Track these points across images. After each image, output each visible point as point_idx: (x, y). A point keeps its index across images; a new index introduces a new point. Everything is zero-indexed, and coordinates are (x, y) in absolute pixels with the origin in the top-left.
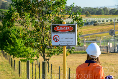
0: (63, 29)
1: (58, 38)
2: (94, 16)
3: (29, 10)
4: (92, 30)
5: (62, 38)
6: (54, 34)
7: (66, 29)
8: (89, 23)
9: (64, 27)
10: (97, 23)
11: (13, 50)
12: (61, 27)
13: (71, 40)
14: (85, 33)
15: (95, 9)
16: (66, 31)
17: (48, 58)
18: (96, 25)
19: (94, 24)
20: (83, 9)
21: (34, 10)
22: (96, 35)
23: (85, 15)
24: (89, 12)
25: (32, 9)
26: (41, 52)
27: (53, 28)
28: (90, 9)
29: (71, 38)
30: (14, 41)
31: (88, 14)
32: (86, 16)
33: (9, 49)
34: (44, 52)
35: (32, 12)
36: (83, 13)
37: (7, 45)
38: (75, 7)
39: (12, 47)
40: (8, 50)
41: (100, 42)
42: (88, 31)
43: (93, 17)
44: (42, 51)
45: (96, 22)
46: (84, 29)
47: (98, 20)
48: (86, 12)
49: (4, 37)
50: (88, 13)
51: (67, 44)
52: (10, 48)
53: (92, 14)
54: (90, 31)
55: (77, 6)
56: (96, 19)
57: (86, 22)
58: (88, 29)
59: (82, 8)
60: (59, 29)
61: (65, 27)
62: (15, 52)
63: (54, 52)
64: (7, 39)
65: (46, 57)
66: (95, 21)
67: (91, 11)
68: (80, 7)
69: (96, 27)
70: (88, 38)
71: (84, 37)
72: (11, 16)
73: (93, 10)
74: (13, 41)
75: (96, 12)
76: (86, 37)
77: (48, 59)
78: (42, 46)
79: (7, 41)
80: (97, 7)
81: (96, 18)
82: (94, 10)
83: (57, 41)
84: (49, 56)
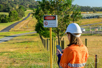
0: (49, 18)
1: (47, 23)
2: (99, 12)
3: (49, 9)
4: (96, 21)
5: (49, 23)
8: (95, 17)
10: (100, 17)
11: (44, 33)
12: (48, 17)
13: (54, 24)
14: (92, 23)
15: (99, 8)
16: (51, 19)
17: (61, 37)
19: (98, 17)
20: (92, 8)
21: (52, 9)
22: (99, 24)
24: (96, 10)
25: (50, 8)
28: (96, 8)
29: (54, 23)
32: (94, 12)
34: (58, 34)
35: (51, 10)
36: (92, 11)
37: (41, 31)
38: (87, 7)
39: (44, 32)
41: (100, 29)
42: (94, 22)
45: (99, 16)
46: (91, 21)
47: (100, 15)
48: (94, 10)
51: (52, 27)
52: (42, 32)
54: (95, 21)
55: (88, 6)
56: (99, 14)
57: (93, 16)
60: (47, 18)
65: (59, 37)
66: (99, 15)
68: (90, 7)
69: (99, 19)
72: (39, 12)
75: (100, 10)
76: (92, 25)
77: (61, 38)
78: (57, 30)
79: (40, 28)
80: (101, 7)
82: (99, 9)
83: (46, 25)
84: (61, 36)
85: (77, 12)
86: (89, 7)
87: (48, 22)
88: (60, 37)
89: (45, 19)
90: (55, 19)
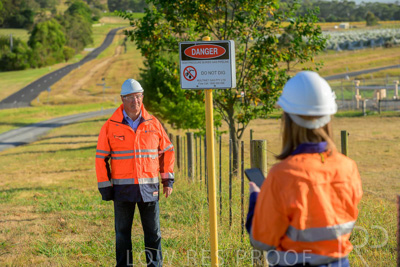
0: (203, 52)
1: (193, 73)
2: (388, 23)
4: (379, 59)
5: (203, 73)
6: (184, 65)
7: (210, 52)
8: (373, 42)
9: (205, 47)
10: (392, 41)
11: (173, 111)
12: (199, 48)
13: (221, 77)
14: (362, 67)
15: (390, 5)
16: (210, 56)
17: (241, 126)
18: (391, 46)
19: (385, 43)
20: (361, 8)
22: (389, 70)
23: (365, 22)
24: (376, 14)
25: (199, 11)
26: (225, 112)
27: (183, 51)
28: (379, 5)
29: (221, 73)
30: (176, 89)
31: (372, 20)
32: (368, 25)
33: (164, 109)
34: (230, 113)
36: (360, 18)
37: (159, 100)
39: (172, 104)
40: (162, 112)
41: (394, 89)
42: (368, 61)
43: (385, 27)
44: (225, 109)
45: (390, 39)
46: (359, 58)
47: (394, 33)
48: (369, 15)
49: (154, 80)
50: (373, 16)
52: (167, 107)
53: (383, 18)
54: (374, 60)
56: (390, 30)
57: (365, 40)
58: (369, 58)
59: (357, 3)
60: (195, 52)
61: (209, 47)
62: (177, 115)
63: (255, 111)
64: (162, 85)
65: (236, 125)
66: (388, 36)
67: (380, 11)
68: (353, 3)
69: (389, 51)
70: (368, 78)
71: (359, 77)
72: (153, 28)
73: (384, 10)
74: (173, 90)
75: (392, 14)
76: (363, 76)
77: (242, 129)
78: (226, 97)
79: (158, 89)
80: (397, 2)
81: (392, 27)
82: (388, 9)
84: (243, 122)
85: (305, 25)
86: (350, 3)
87: (200, 66)
88: (238, 126)
89: (184, 58)
90: (226, 56)
